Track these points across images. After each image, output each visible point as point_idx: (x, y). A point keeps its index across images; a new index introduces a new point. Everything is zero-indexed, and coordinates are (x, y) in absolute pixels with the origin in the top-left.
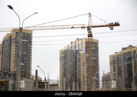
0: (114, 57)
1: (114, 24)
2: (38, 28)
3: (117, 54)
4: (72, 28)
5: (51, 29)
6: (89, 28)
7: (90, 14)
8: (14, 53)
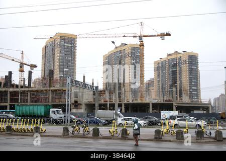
0: (159, 63)
1: (165, 34)
2: (90, 36)
3: (162, 60)
4: (124, 36)
5: (103, 37)
6: (140, 38)
7: (142, 23)
8: (58, 58)
